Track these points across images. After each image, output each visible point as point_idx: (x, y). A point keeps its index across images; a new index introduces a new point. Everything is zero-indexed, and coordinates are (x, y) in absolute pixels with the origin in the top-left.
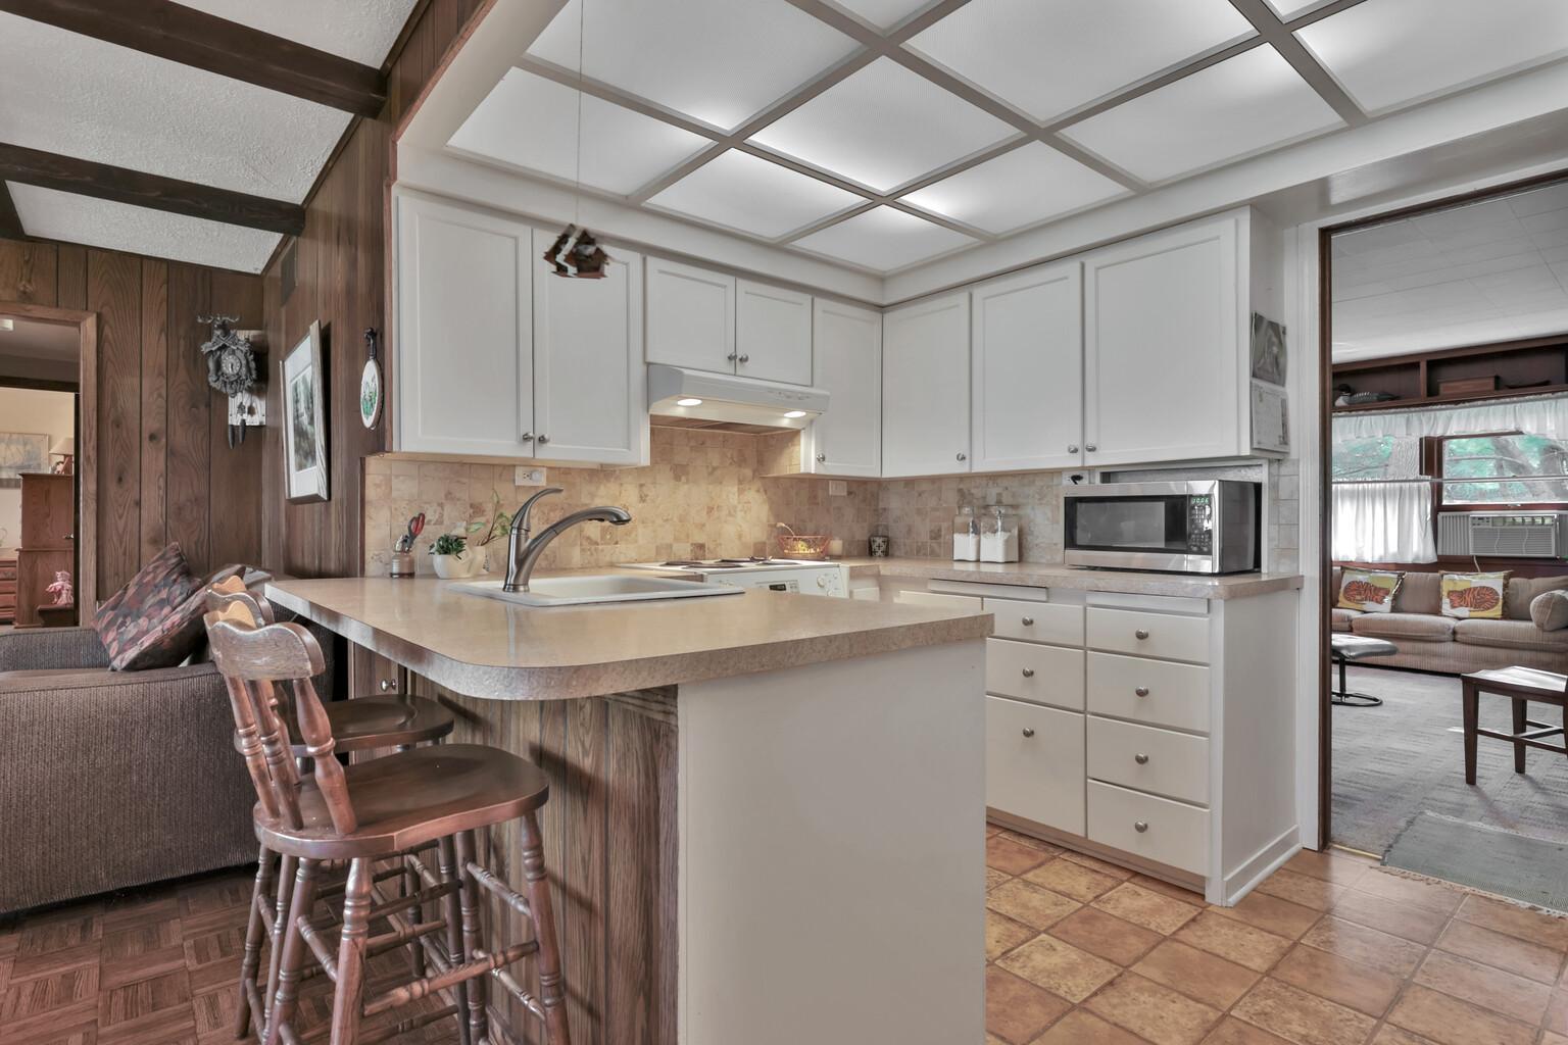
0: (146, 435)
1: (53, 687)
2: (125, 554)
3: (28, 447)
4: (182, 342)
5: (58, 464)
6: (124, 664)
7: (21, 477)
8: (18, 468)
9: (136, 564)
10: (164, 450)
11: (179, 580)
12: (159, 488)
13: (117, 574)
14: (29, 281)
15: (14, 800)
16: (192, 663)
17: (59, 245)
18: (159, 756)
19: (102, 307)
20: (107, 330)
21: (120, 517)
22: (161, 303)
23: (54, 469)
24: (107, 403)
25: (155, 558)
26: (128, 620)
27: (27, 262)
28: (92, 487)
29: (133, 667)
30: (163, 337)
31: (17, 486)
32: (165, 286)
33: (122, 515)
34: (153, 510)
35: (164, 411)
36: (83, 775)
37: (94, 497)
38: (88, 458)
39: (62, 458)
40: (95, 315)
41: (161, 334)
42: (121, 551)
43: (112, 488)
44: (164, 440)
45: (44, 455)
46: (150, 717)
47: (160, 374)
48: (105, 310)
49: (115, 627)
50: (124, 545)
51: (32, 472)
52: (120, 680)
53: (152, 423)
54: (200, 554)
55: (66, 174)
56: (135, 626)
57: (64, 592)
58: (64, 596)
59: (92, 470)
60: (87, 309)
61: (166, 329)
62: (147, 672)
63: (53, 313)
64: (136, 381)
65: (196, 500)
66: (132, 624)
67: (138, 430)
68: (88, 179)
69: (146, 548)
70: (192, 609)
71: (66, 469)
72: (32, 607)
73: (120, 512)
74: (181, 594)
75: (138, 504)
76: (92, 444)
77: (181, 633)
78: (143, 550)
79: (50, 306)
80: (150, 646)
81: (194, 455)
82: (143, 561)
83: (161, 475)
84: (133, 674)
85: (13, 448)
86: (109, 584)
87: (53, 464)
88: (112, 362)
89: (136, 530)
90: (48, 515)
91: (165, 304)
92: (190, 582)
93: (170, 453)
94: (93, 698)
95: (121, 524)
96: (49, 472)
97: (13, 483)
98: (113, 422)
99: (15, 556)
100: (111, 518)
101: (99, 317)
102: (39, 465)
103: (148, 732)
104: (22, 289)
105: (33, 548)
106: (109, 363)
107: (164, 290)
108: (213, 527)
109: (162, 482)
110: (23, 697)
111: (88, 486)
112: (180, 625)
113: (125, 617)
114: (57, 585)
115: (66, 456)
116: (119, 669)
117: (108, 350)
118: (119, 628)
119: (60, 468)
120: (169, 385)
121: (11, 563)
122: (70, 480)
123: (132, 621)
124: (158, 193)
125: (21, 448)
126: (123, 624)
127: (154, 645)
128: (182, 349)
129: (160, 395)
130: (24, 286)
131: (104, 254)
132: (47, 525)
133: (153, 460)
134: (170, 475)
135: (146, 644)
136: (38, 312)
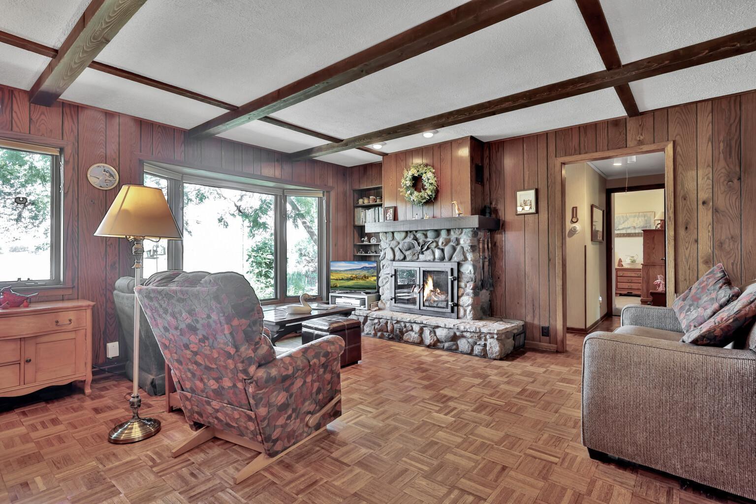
0: (700, 202)
1: (650, 345)
2: (689, 269)
3: (646, 218)
4: (722, 144)
5: (658, 224)
6: (690, 340)
7: (642, 232)
8: (642, 228)
9: (696, 275)
10: (711, 210)
11: (724, 287)
12: (709, 232)
13: (685, 280)
14: (642, 135)
15: (632, 403)
16: (735, 347)
17: (654, 111)
18: (713, 405)
19: (676, 137)
20: (678, 149)
21: (687, 249)
22: (708, 125)
23: (656, 227)
24: (679, 188)
25: (707, 273)
26: (692, 308)
27: (640, 125)
28: (672, 233)
29: (695, 342)
30: (710, 144)
31: (641, 236)
32: (711, 114)
33: (688, 248)
34: (705, 246)
35: (711, 186)
36: (666, 402)
37: (673, 238)
38: (670, 218)
39: (659, 222)
40: (672, 142)
41: (709, 141)
42: (687, 268)
43: (682, 232)
44: (711, 204)
45: (652, 221)
46: (707, 379)
47: (708, 166)
48: (678, 138)
49: (685, 311)
50: (689, 264)
51: (647, 229)
52: (688, 350)
53: (703, 196)
54: (735, 271)
55: (656, 65)
56: (696, 312)
57: (661, 285)
58: (661, 287)
59: (672, 224)
60: (668, 140)
61: (711, 140)
62: (705, 348)
63: (653, 147)
64: (694, 173)
65: (732, 238)
66: (694, 311)
67: (696, 200)
68: (667, 62)
69: (702, 266)
70: (735, 310)
71: (661, 227)
72: (648, 291)
73: (687, 245)
74: (725, 296)
75: (697, 241)
76: (671, 210)
77: (728, 326)
78: (699, 267)
79: (651, 144)
80: (706, 332)
81: (731, 211)
82: (700, 273)
83: (710, 224)
84: (695, 347)
85: (640, 219)
86: (681, 286)
87: (656, 225)
88: (682, 165)
89: (695, 255)
90: (654, 249)
91: (711, 125)
92: (731, 289)
93: (716, 211)
94: (672, 357)
95: (687, 252)
96: (654, 228)
97: (640, 234)
98: (682, 197)
99: (640, 267)
100: (681, 250)
101: (674, 142)
102: (650, 226)
103: (706, 388)
104: (638, 139)
105: (648, 264)
106: (680, 166)
107: (710, 117)
108: (744, 253)
109: (710, 228)
110: (635, 347)
111: (670, 233)
112: (727, 320)
113: (690, 306)
114: (658, 281)
115: (661, 220)
116: (687, 342)
117: (679, 159)
118: (687, 312)
119: (659, 226)
120: (714, 171)
121: (639, 270)
122: (662, 231)
123: (695, 309)
124: (707, 51)
125: (643, 218)
126: (689, 310)
127: (709, 331)
128: (722, 148)
129: (708, 178)
130: (640, 137)
131: (676, 108)
132: (653, 253)
133: (705, 217)
134: (715, 223)
135: (704, 330)
136: (645, 148)
